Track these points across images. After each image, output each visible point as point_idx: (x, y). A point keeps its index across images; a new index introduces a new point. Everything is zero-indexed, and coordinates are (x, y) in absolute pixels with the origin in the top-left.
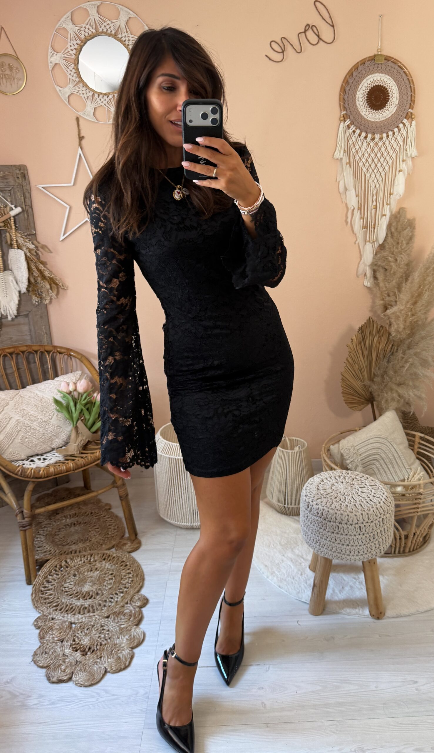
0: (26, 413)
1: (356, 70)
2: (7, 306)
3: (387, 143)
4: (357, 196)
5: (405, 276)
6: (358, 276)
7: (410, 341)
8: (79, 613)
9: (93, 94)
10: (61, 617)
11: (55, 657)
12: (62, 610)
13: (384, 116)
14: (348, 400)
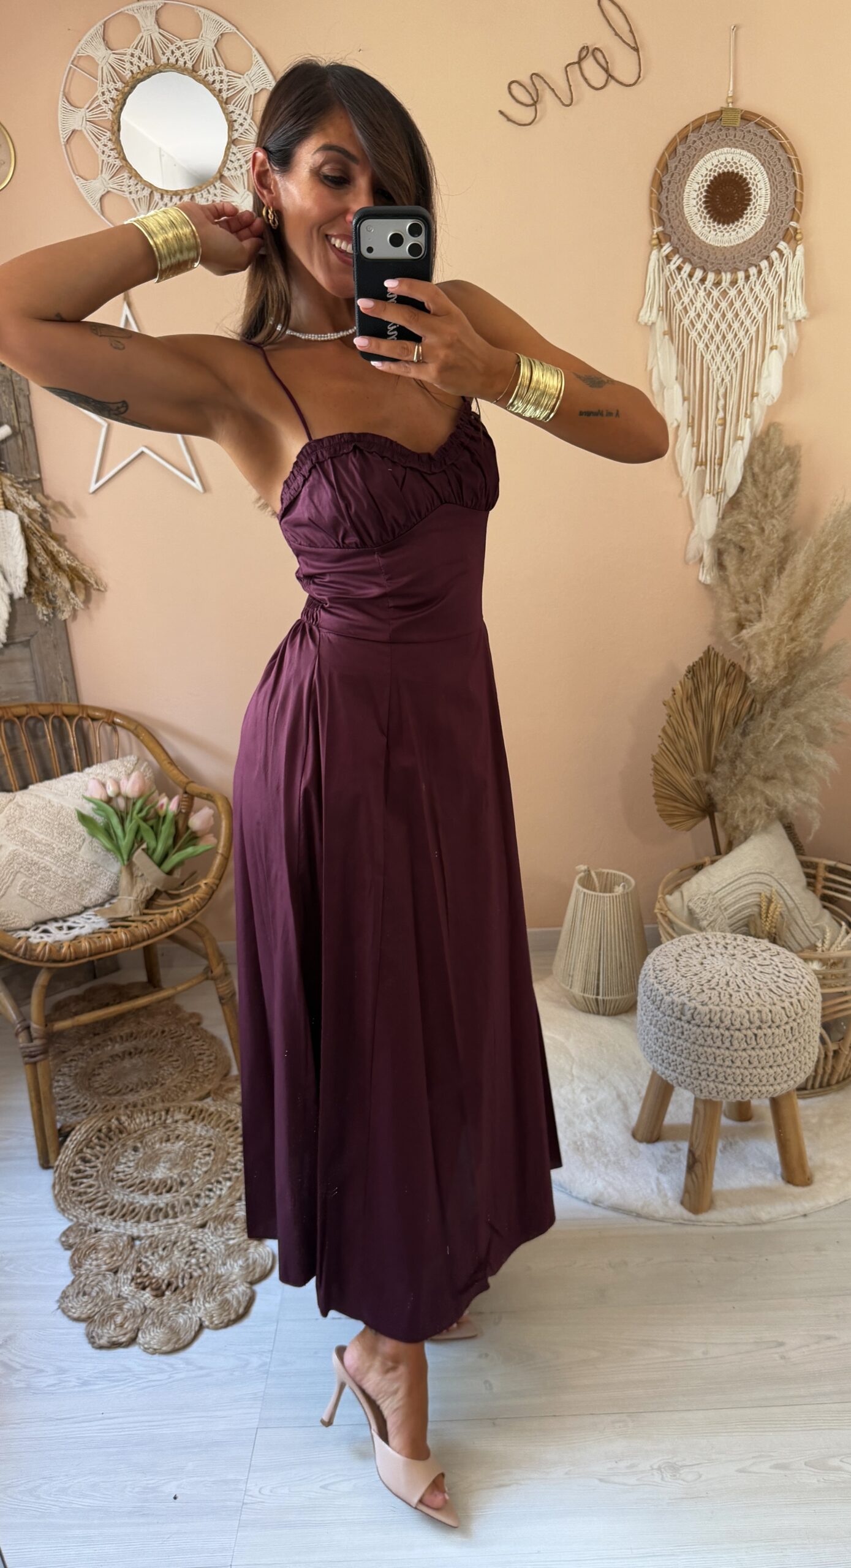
0: (29, 838)
1: (683, 142)
3: (746, 291)
4: (686, 399)
5: (780, 562)
6: (686, 562)
7: (785, 691)
8: (148, 1219)
9: (152, 192)
10: (112, 1228)
11: (103, 1300)
12: (115, 1214)
13: (739, 235)
14: (664, 811)
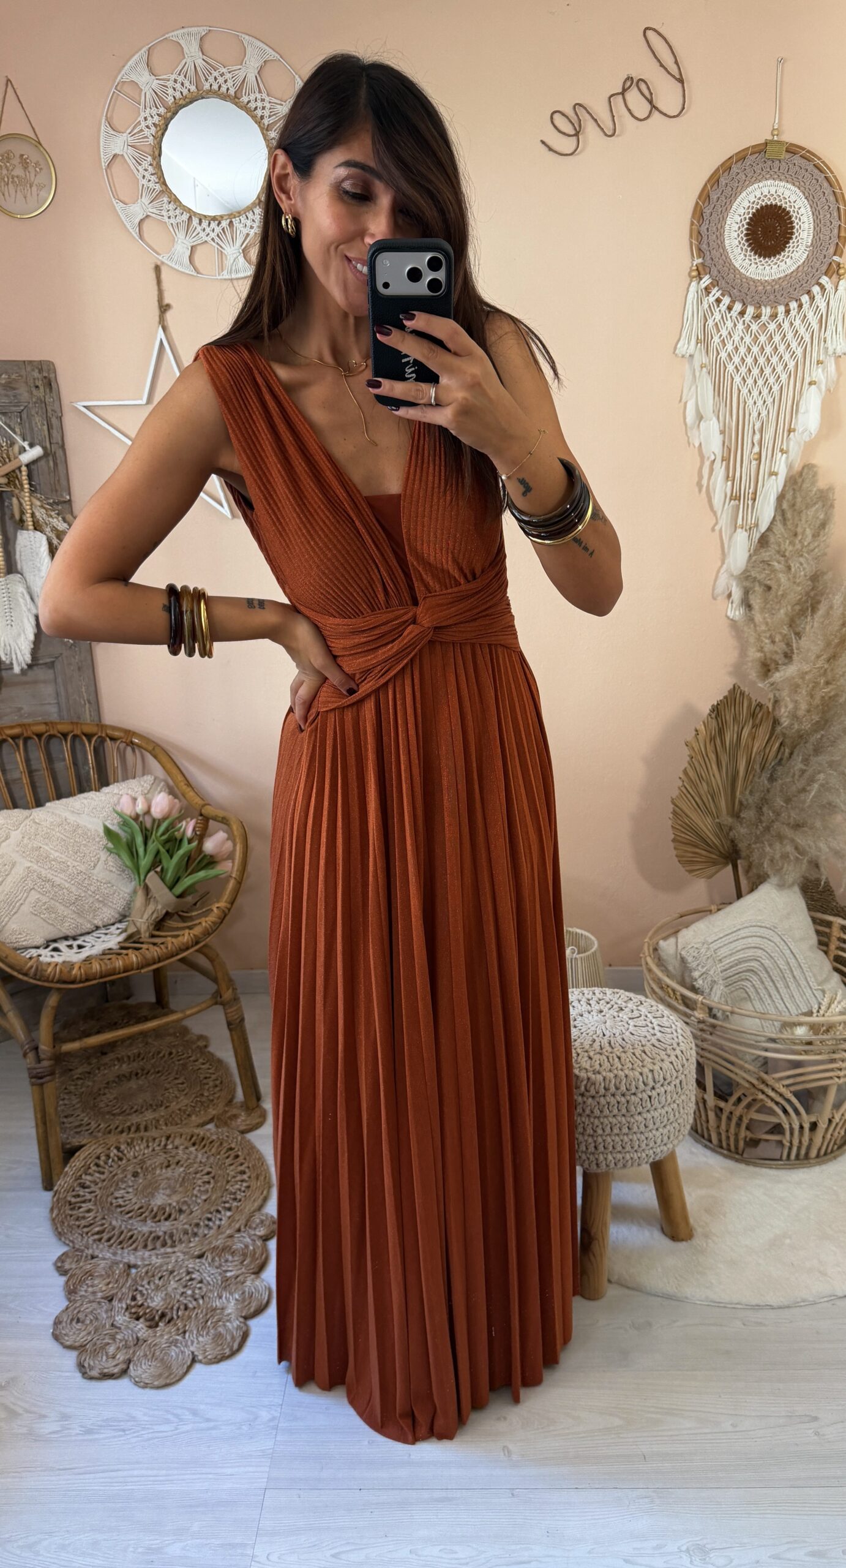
0: (44, 855)
1: (726, 174)
2: (13, 645)
3: (786, 325)
4: (722, 432)
5: (811, 602)
6: (714, 598)
7: (818, 736)
8: (146, 1246)
9: (190, 217)
10: (108, 1255)
11: (96, 1330)
12: (112, 1241)
13: (780, 269)
14: (684, 857)
